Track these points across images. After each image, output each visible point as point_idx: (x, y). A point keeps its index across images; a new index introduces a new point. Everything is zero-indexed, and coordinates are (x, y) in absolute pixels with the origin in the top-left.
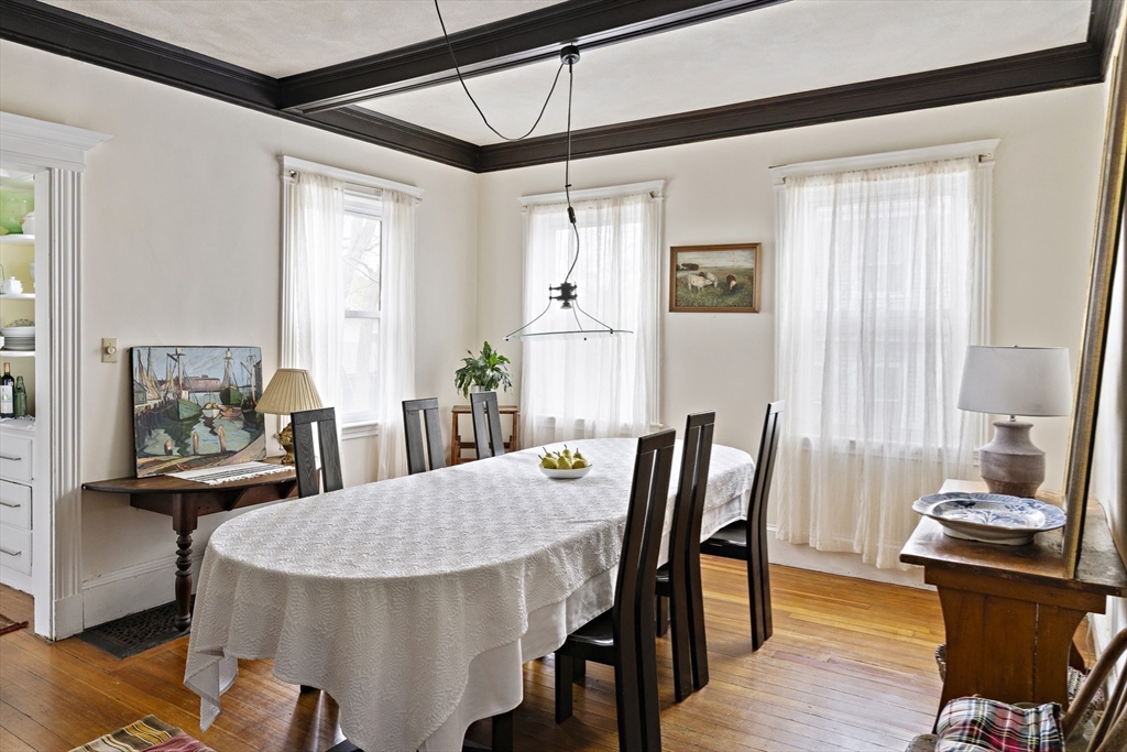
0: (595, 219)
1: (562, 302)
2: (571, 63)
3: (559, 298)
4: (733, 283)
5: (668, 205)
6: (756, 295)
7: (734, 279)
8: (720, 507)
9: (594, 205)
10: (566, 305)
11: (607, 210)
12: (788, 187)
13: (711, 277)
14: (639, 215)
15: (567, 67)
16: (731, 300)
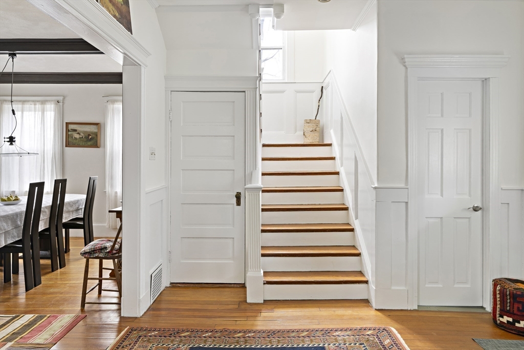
0: (33, 109)
1: (9, 143)
2: (13, 58)
3: (8, 142)
4: (90, 137)
5: (65, 105)
6: (99, 141)
7: (90, 135)
8: (72, 211)
9: (33, 103)
10: (11, 144)
11: (38, 106)
12: (109, 104)
13: (82, 134)
14: (52, 109)
15: (11, 59)
16: (89, 143)
